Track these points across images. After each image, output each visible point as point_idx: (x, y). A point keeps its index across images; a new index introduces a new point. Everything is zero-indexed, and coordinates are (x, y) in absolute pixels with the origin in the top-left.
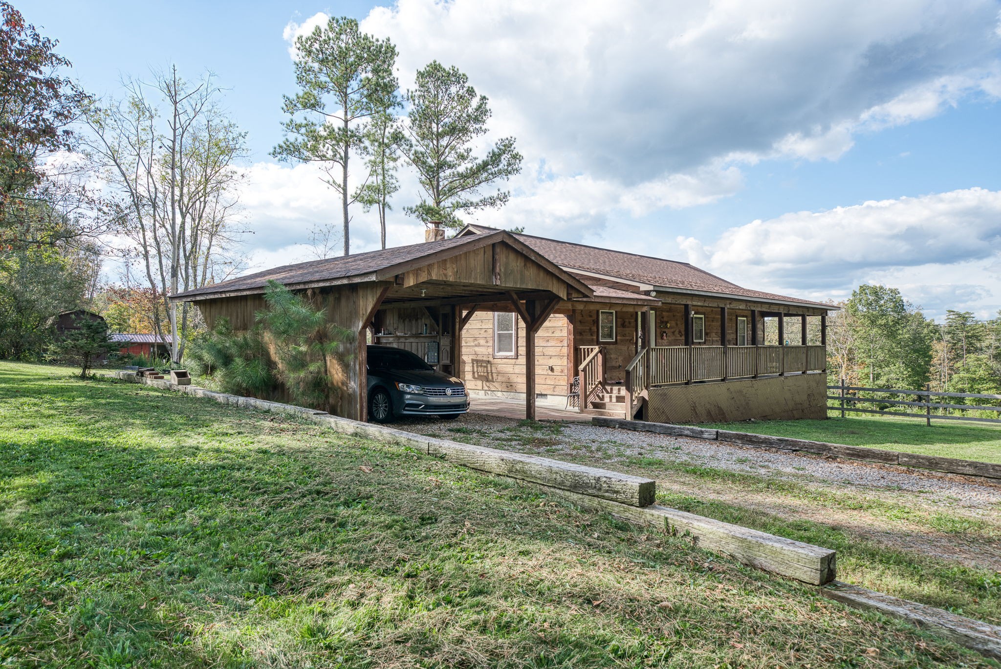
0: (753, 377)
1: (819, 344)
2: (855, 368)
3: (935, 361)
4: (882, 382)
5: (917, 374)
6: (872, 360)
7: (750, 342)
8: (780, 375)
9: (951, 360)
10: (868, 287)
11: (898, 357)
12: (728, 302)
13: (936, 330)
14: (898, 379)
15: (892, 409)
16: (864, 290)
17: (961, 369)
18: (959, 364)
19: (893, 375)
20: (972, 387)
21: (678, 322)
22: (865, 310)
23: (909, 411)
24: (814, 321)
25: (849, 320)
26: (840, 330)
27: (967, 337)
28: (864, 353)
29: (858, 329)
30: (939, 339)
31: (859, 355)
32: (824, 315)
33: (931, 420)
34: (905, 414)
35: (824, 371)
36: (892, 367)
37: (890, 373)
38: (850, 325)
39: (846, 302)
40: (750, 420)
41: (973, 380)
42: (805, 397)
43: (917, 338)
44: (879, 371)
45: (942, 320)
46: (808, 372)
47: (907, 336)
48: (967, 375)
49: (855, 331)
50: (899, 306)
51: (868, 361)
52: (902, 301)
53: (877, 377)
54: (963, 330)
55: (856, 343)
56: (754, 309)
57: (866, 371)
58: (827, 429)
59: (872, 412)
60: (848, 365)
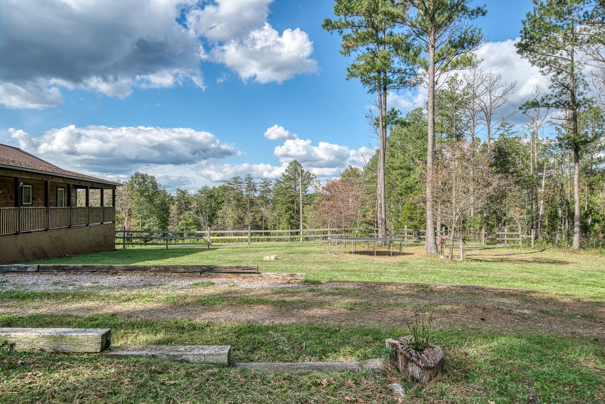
0: (68, 228)
1: (111, 206)
2: (132, 219)
3: (171, 215)
4: (146, 227)
5: (163, 222)
6: (141, 215)
7: (66, 204)
8: (86, 225)
9: (178, 214)
10: (140, 174)
11: (154, 213)
12: (50, 177)
13: (172, 199)
14: (154, 225)
15: (151, 242)
16: (137, 176)
17: (182, 219)
18: (181, 217)
19: (151, 223)
20: (187, 228)
21: (10, 190)
22: (138, 187)
23: (159, 242)
24: (108, 193)
25: (129, 193)
26: (124, 198)
27: (185, 203)
28: (137, 211)
29: (134, 198)
30: (173, 204)
31: (134, 212)
32: (114, 189)
33: (168, 246)
34: (157, 244)
35: (114, 222)
36: (151, 219)
37: (150, 222)
38: (130, 195)
39: (128, 182)
40: (65, 255)
41: (187, 224)
42: (102, 238)
43: (163, 203)
44: (145, 221)
45: (174, 194)
46: (104, 223)
47: (158, 202)
48: (185, 222)
49: (132, 199)
50: (155, 186)
51: (139, 216)
52: (156, 183)
53: (143, 224)
54: (183, 199)
55: (133, 206)
56: (69, 183)
57: (138, 221)
58: (114, 256)
59: (141, 244)
60: (128, 218)
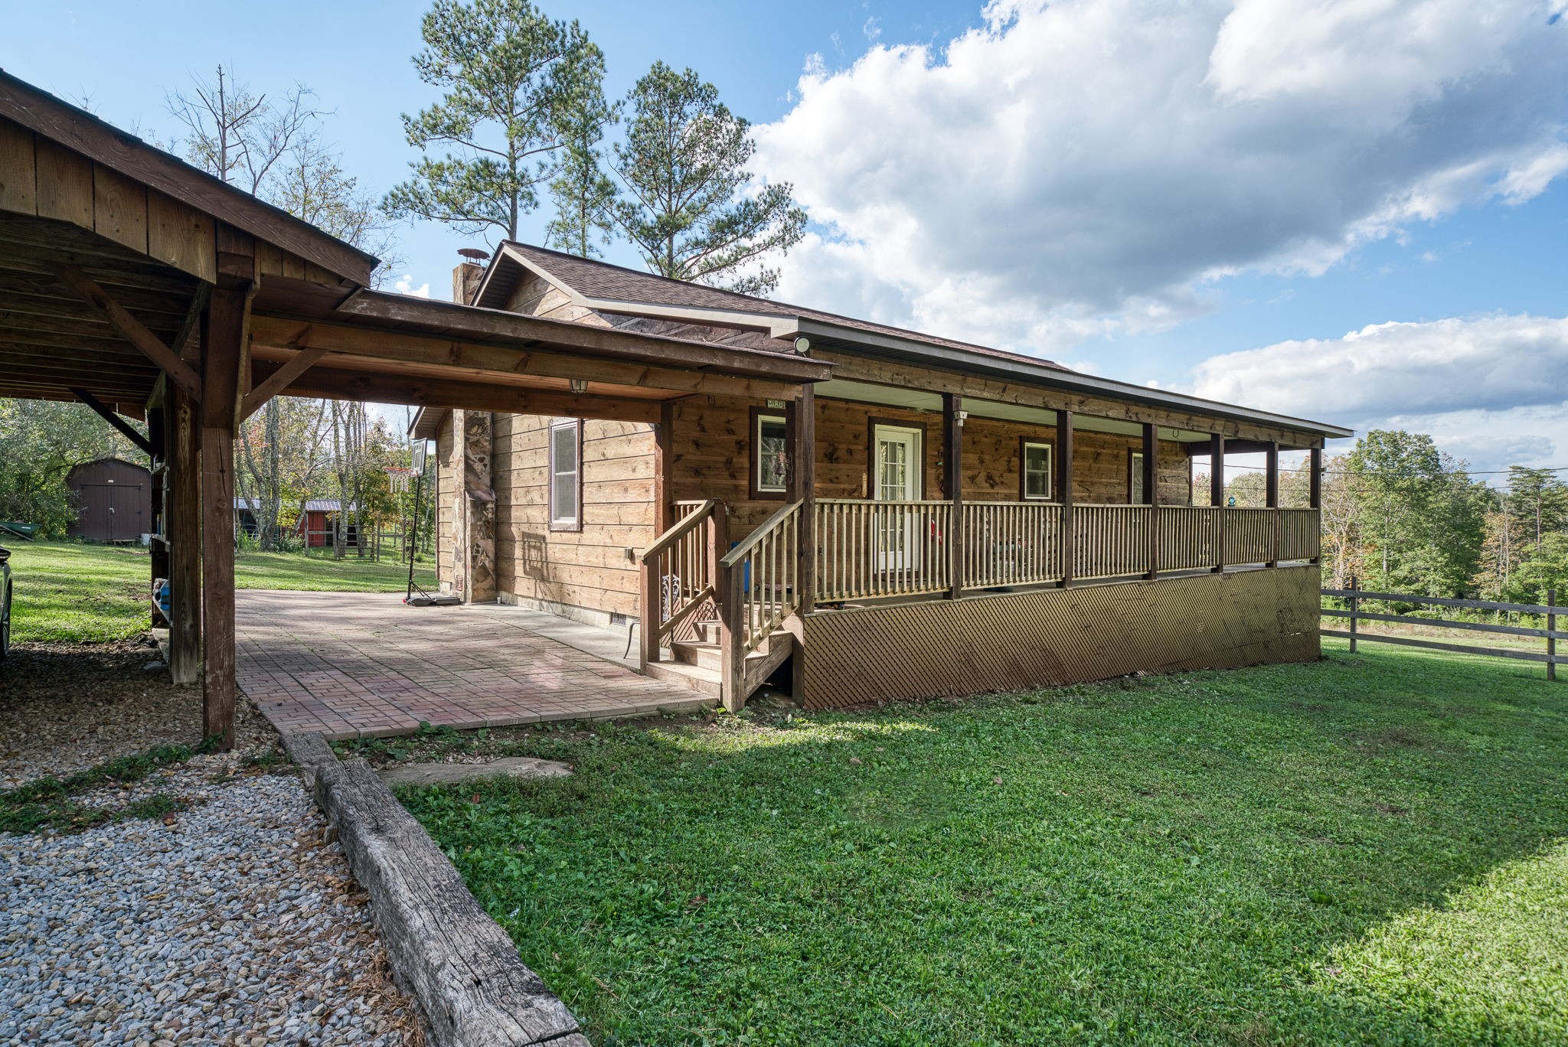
2: (1360, 551)
3: (1489, 542)
4: (1402, 572)
5: (1456, 560)
6: (1386, 541)
9: (1513, 541)
10: (1383, 434)
11: (1427, 536)
13: (1489, 496)
14: (1428, 569)
15: (1418, 613)
16: (1376, 438)
17: (1533, 554)
18: (1529, 547)
19: (1419, 563)
20: (1550, 582)
22: (1377, 467)
23: (1445, 617)
25: (1352, 482)
26: (1336, 497)
27: (1543, 506)
28: (1373, 530)
29: (1365, 495)
30: (1497, 510)
31: (1366, 533)
34: (1438, 622)
36: (1419, 551)
37: (1414, 559)
38: (1353, 489)
39: (1347, 457)
41: (1551, 571)
43: (1460, 509)
44: (1397, 556)
45: (1501, 484)
47: (1443, 504)
48: (1544, 564)
49: (1360, 498)
50: (1430, 460)
51: (1380, 542)
52: (1436, 453)
53: (1394, 565)
54: (1536, 496)
55: (1362, 516)
57: (1377, 556)
59: (1387, 618)
60: (1349, 548)
